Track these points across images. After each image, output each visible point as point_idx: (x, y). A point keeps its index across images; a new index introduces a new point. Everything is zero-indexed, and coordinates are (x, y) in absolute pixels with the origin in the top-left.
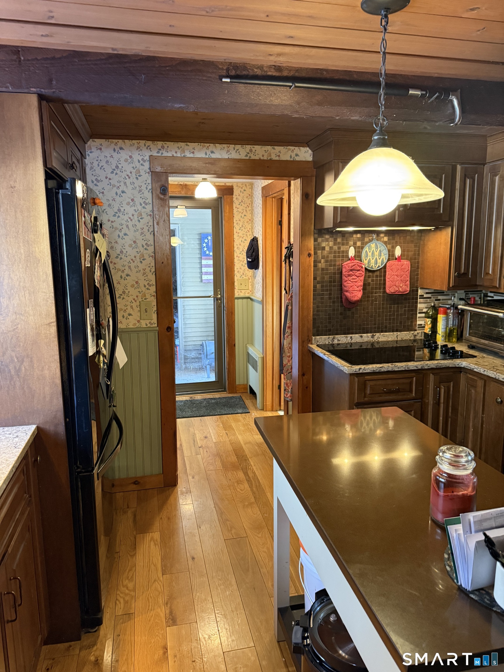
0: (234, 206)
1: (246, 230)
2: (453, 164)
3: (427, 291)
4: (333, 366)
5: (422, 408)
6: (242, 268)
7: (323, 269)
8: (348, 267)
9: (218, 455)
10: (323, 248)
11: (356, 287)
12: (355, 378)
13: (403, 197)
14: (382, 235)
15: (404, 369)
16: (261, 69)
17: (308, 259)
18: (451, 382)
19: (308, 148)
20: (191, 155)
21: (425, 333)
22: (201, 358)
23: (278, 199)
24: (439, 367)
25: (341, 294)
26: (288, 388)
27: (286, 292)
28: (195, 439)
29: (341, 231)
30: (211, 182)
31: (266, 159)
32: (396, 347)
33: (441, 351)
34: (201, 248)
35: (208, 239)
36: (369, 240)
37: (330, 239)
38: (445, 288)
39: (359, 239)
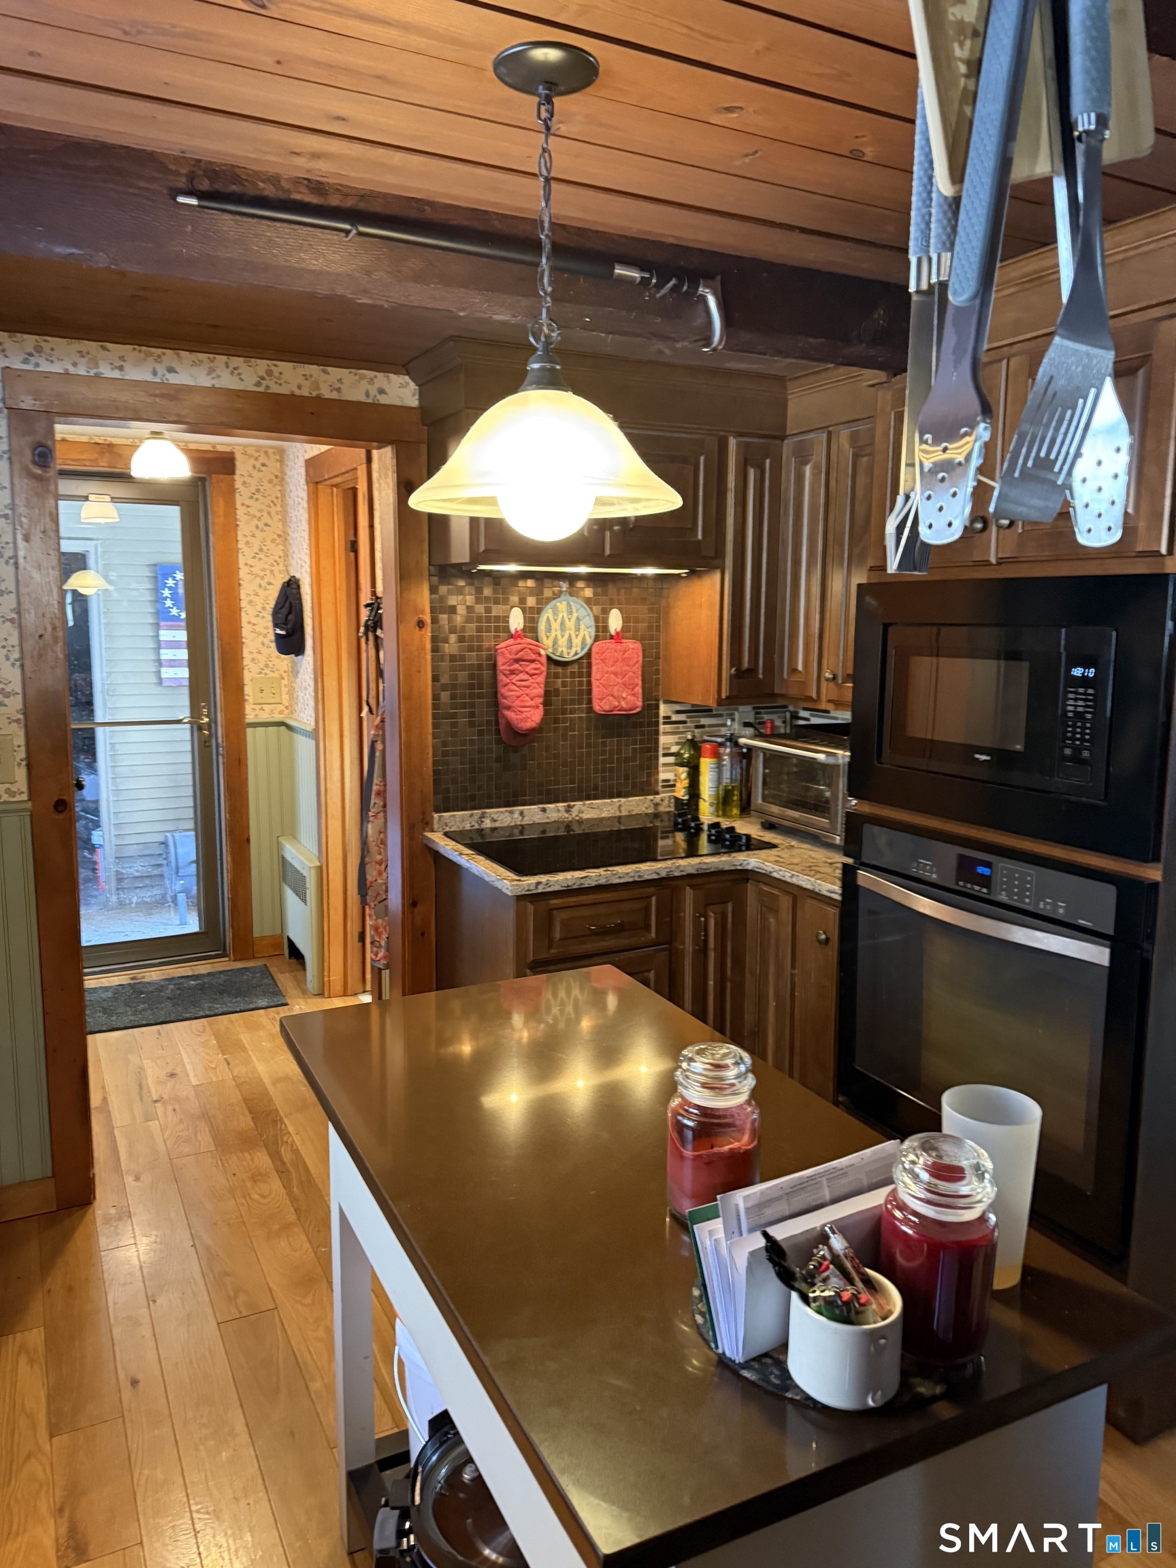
0: (239, 500)
1: (270, 560)
2: (722, 433)
3: (678, 707)
4: (479, 880)
5: (670, 962)
6: (264, 650)
7: (453, 658)
8: (510, 653)
9: (206, 1116)
10: (452, 610)
11: (527, 698)
12: (529, 904)
13: (600, 502)
14: (580, 584)
15: (631, 880)
16: (273, 185)
17: (417, 632)
18: (727, 902)
19: (407, 378)
20: (116, 374)
21: (676, 799)
22: (162, 876)
23: (345, 491)
24: (703, 871)
25: (496, 715)
26: (380, 937)
27: (371, 711)
28: (144, 1082)
29: (491, 571)
30: (174, 441)
31: (306, 394)
32: (619, 831)
33: (709, 836)
34: (159, 600)
35: (174, 578)
36: (554, 593)
37: (467, 589)
38: (711, 702)
39: (532, 592)
